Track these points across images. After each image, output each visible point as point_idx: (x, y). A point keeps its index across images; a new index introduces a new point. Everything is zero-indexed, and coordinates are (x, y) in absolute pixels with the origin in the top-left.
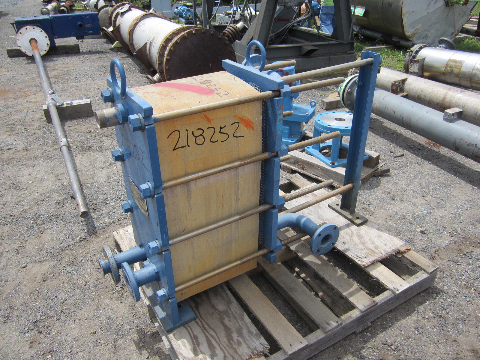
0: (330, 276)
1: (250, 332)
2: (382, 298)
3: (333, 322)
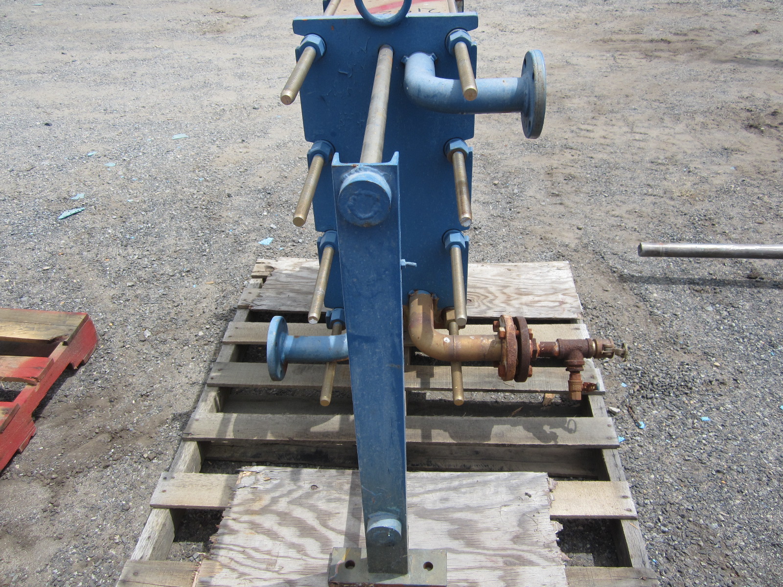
0: (278, 423)
1: (283, 305)
2: (183, 456)
3: (217, 376)
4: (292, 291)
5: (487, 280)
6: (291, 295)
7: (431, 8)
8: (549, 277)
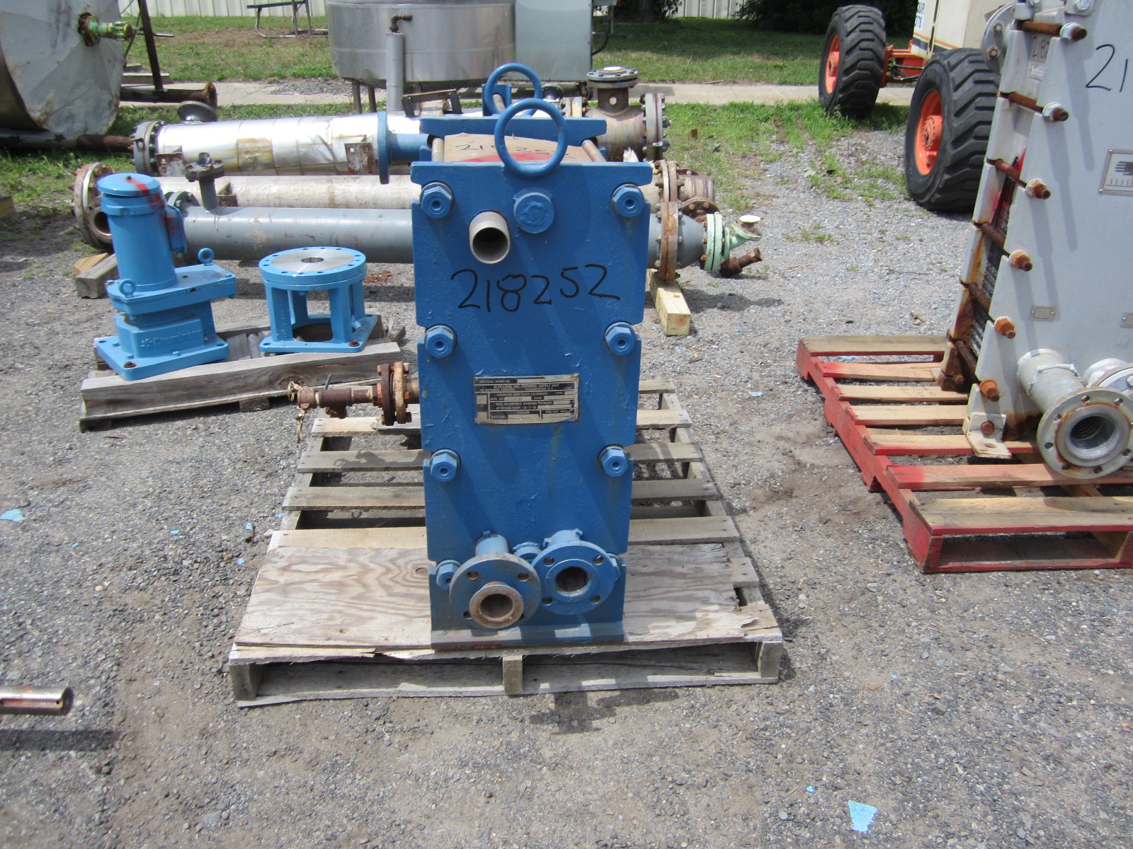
4: (683, 576)
5: (384, 609)
6: (679, 569)
7: (467, 151)
8: (284, 613)
